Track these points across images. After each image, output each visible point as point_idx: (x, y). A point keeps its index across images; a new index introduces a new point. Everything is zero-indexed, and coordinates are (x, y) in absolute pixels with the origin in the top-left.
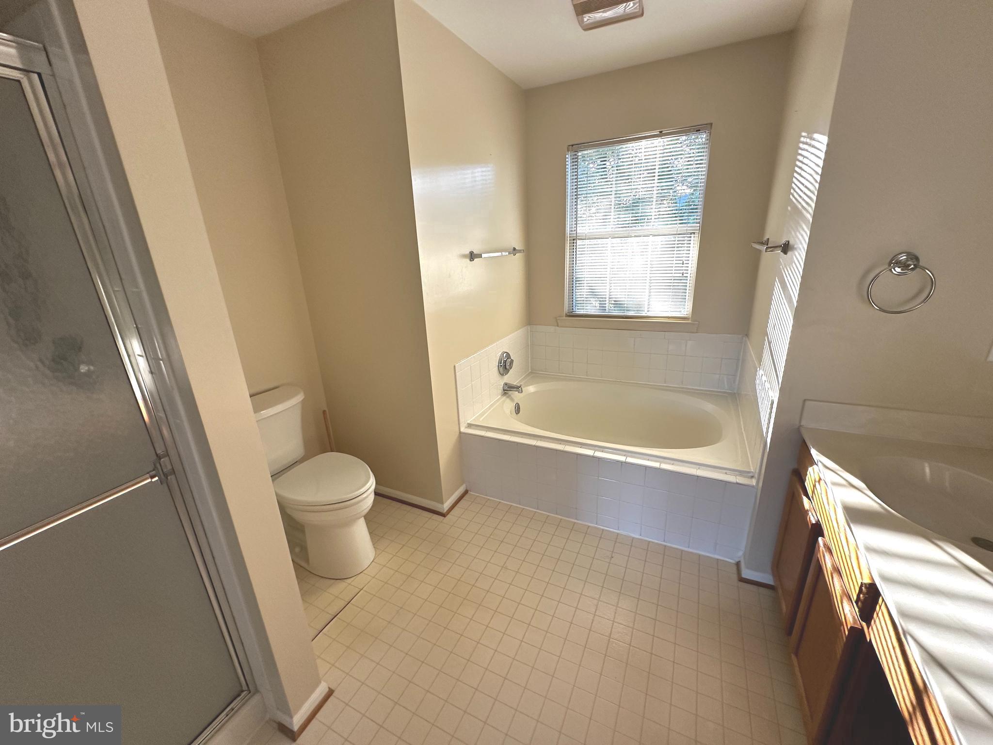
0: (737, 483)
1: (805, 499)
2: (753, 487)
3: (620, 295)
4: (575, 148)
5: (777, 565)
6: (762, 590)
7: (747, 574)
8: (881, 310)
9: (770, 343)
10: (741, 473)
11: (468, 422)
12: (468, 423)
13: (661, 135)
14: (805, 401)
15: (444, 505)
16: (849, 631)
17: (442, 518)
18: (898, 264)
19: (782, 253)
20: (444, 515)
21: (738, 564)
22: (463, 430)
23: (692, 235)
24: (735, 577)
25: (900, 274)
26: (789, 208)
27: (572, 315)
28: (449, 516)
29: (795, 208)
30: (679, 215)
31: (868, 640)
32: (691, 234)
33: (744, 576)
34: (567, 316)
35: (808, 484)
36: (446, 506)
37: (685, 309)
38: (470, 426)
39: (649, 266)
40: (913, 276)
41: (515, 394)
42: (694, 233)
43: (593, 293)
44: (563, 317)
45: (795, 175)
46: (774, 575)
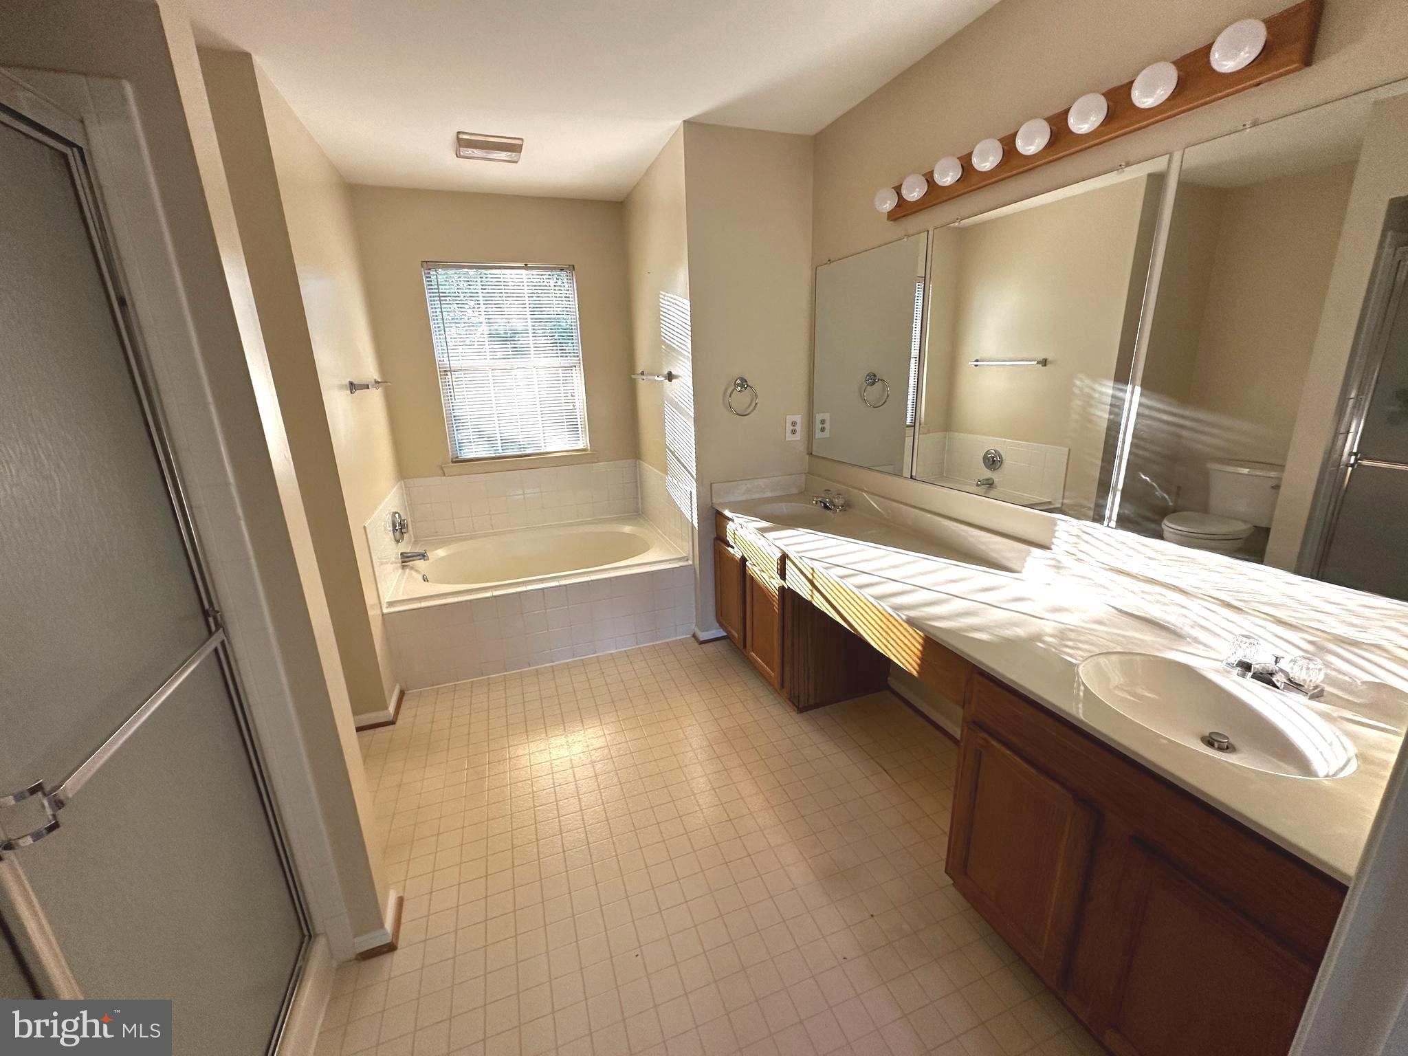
0: (681, 566)
1: (730, 549)
2: (691, 565)
3: (512, 432)
4: (429, 265)
5: (721, 616)
6: (715, 643)
7: (704, 636)
8: (737, 414)
9: (673, 453)
10: (680, 559)
11: (387, 600)
12: (387, 602)
13: (526, 267)
14: (711, 484)
15: (390, 709)
16: (778, 591)
17: (391, 727)
18: (738, 385)
19: (667, 381)
20: (392, 723)
21: (694, 636)
22: (385, 611)
23: (574, 368)
24: (697, 644)
25: (741, 391)
26: (663, 346)
27: (458, 461)
28: (399, 723)
29: (668, 346)
30: (559, 346)
31: (787, 587)
32: (571, 367)
33: (701, 639)
34: (453, 462)
35: (730, 539)
36: (391, 709)
37: (583, 442)
38: (391, 604)
39: (538, 400)
40: (747, 392)
41: (419, 564)
42: (575, 366)
43: (480, 434)
44: (449, 463)
45: (661, 321)
46: (722, 626)
